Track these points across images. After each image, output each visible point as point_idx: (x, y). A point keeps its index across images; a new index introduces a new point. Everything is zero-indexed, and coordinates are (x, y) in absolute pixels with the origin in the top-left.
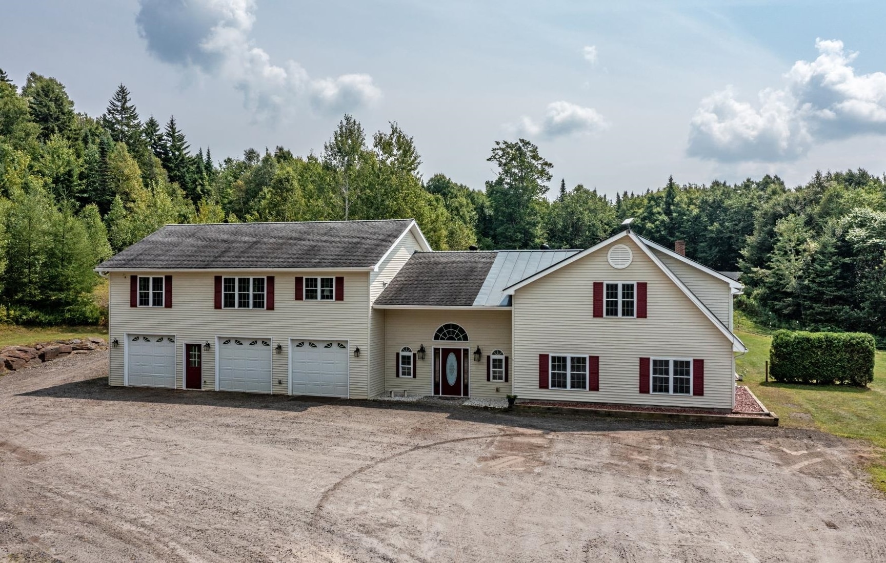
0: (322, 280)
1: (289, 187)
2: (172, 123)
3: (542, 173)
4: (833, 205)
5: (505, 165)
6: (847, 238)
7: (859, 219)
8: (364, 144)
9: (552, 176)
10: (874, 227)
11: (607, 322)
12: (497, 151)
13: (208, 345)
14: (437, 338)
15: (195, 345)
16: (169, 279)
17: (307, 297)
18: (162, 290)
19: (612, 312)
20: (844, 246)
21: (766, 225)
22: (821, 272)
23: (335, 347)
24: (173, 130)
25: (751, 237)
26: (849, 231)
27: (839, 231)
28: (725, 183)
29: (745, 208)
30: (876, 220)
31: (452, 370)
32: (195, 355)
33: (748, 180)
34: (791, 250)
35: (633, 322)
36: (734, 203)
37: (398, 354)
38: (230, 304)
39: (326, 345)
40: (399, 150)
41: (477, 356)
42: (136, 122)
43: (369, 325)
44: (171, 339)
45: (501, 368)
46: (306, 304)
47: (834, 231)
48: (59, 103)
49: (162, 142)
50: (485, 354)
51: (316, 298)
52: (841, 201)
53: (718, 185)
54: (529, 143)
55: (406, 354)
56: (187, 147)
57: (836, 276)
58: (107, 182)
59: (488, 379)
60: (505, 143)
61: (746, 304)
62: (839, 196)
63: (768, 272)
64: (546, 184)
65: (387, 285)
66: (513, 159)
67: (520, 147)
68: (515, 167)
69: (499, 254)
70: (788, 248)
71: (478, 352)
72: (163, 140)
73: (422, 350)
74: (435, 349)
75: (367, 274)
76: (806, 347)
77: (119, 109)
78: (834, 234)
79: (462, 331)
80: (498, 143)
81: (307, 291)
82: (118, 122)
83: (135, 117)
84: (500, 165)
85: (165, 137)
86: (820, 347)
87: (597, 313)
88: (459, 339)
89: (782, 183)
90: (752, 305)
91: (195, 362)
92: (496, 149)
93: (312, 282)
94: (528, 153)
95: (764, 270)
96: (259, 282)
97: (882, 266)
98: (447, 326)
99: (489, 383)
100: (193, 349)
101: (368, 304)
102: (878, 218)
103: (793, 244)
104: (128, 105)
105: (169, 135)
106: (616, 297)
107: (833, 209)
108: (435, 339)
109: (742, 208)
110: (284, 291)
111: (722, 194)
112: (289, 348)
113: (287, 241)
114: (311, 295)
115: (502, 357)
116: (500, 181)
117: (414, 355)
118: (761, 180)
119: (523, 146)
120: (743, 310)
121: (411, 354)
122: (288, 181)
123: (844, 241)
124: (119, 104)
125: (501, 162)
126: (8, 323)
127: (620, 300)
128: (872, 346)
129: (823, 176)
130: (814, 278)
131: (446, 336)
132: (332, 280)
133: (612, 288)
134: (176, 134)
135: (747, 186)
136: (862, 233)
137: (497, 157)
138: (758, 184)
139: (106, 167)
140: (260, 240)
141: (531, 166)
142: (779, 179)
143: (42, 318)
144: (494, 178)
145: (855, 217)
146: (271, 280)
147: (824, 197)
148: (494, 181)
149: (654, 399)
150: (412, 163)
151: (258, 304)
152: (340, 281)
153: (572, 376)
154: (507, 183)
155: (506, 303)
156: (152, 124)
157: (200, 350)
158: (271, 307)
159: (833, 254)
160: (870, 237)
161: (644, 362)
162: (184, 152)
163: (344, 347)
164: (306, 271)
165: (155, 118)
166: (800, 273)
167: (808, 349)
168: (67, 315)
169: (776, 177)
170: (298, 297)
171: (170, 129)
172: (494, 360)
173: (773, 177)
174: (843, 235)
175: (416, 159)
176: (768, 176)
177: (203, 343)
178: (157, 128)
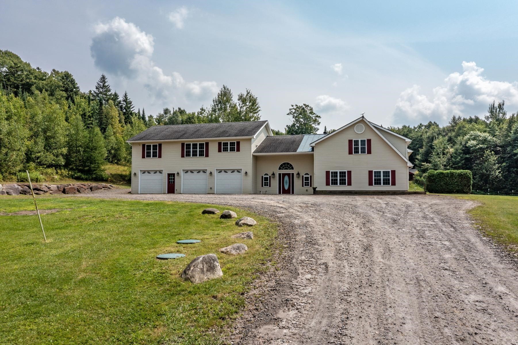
0: (230, 143)
1: (193, 121)
2: (126, 95)
3: (315, 121)
4: (461, 131)
5: (296, 117)
6: (467, 145)
7: (473, 136)
8: (232, 100)
9: (320, 123)
10: (480, 140)
11: (354, 156)
12: (292, 110)
13: (178, 173)
14: (280, 169)
15: (172, 174)
16: (160, 145)
17: (223, 151)
18: (157, 150)
19: (357, 152)
20: (466, 150)
21: (428, 142)
22: (455, 162)
23: (236, 172)
24: (126, 99)
25: (422, 150)
26: (468, 142)
27: (463, 143)
28: (409, 126)
29: (419, 138)
30: (481, 136)
31: (286, 182)
32: (172, 178)
33: (421, 124)
34: (441, 153)
35: (366, 156)
36: (413, 135)
37: (262, 177)
38: (188, 155)
39: (231, 171)
40: (250, 103)
41: (298, 175)
42: (110, 93)
43: (251, 162)
44: (161, 172)
45: (308, 181)
46: (223, 154)
47: (461, 143)
48: (72, 83)
49: (120, 105)
50: (301, 175)
51: (228, 151)
52: (465, 129)
53: (405, 127)
54: (308, 106)
55: (266, 176)
56: (133, 107)
57: (462, 164)
58: (103, 119)
59: (303, 186)
60: (296, 105)
61: (420, 181)
62: (464, 127)
63: (430, 165)
64: (317, 127)
65: (257, 147)
66: (300, 114)
67: (303, 108)
68: (301, 118)
69: (305, 136)
70: (439, 151)
71: (298, 174)
72: (121, 103)
73: (273, 174)
74: (279, 174)
75: (250, 139)
76: (441, 176)
77: (102, 86)
78: (461, 144)
79: (291, 165)
80: (293, 106)
81: (223, 148)
82: (101, 93)
83: (109, 91)
84: (293, 117)
85: (122, 102)
86: (448, 176)
87: (350, 153)
88: (290, 169)
89: (438, 126)
90: (422, 181)
91: (172, 181)
92: (291, 109)
93: (226, 144)
94: (308, 111)
95: (428, 164)
96: (201, 145)
97: (484, 157)
98: (284, 164)
99: (303, 187)
100: (171, 177)
101: (251, 153)
102: (482, 135)
103: (441, 150)
104: (106, 84)
105: (124, 101)
106: (358, 146)
107: (461, 132)
108: (279, 169)
109: (418, 138)
110: (213, 148)
111: (407, 131)
112: (215, 173)
113: (212, 129)
114: (226, 150)
115: (309, 176)
116: (294, 125)
117: (270, 177)
118: (427, 124)
119: (305, 107)
120: (418, 184)
121: (268, 176)
122: (193, 118)
123: (466, 147)
124: (102, 84)
125: (294, 115)
126: (69, 177)
127: (360, 147)
128: (471, 175)
129: (457, 118)
130: (452, 165)
131: (284, 168)
132: (234, 143)
133: (356, 142)
134: (128, 101)
135: (420, 126)
136: (474, 142)
137: (292, 113)
138: (425, 126)
139: (102, 112)
140: (199, 130)
141: (310, 117)
142: (436, 124)
143: (83, 176)
144: (290, 124)
145: (471, 136)
146: (207, 144)
147: (456, 128)
148: (291, 125)
149: (375, 188)
150: (256, 110)
151: (201, 154)
152: (238, 143)
153: (340, 180)
154: (297, 126)
155: (311, 150)
156: (116, 95)
157: (174, 176)
158: (207, 156)
159: (461, 153)
160: (478, 144)
161: (370, 172)
162: (132, 110)
163: (240, 172)
164: (223, 139)
165: (117, 92)
166: (445, 163)
167: (443, 177)
168: (94, 176)
169: (435, 122)
170: (220, 151)
171: (125, 98)
172: (305, 177)
173: (433, 123)
174: (465, 144)
175: (258, 108)
176: (431, 122)
177: (176, 173)
178: (118, 98)
